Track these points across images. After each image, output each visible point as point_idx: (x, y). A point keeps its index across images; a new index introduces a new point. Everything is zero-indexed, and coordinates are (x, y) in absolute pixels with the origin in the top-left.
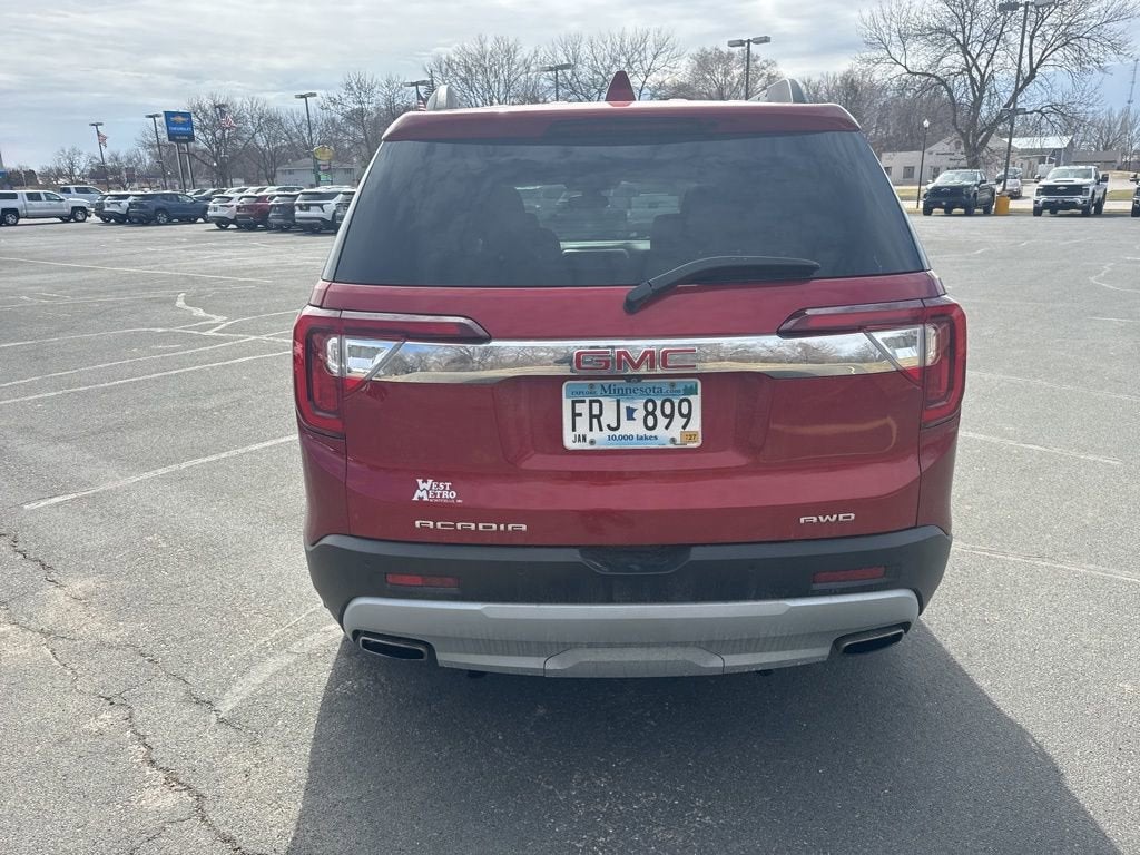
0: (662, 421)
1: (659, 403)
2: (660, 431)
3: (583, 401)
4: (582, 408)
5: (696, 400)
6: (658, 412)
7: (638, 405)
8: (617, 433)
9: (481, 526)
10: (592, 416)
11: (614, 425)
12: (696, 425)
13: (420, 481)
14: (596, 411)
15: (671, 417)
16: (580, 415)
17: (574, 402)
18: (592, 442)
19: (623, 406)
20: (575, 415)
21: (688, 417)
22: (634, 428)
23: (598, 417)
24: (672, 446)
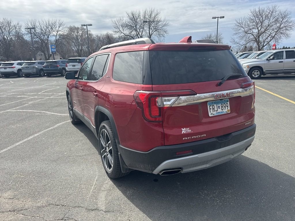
0: (224, 108)
1: (223, 104)
2: (224, 110)
3: (211, 106)
4: (211, 107)
5: (228, 103)
6: (223, 106)
7: (220, 105)
8: (217, 112)
9: (197, 136)
10: (213, 109)
11: (217, 110)
12: (229, 108)
13: (182, 129)
14: (213, 108)
15: (225, 107)
16: (211, 109)
17: (210, 106)
18: (214, 114)
19: (218, 106)
20: (210, 109)
21: (228, 107)
22: (220, 110)
23: (214, 109)
24: (226, 113)
